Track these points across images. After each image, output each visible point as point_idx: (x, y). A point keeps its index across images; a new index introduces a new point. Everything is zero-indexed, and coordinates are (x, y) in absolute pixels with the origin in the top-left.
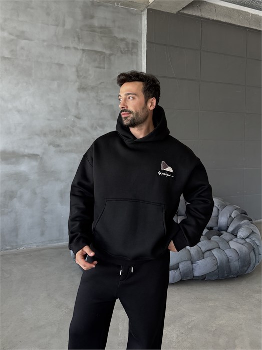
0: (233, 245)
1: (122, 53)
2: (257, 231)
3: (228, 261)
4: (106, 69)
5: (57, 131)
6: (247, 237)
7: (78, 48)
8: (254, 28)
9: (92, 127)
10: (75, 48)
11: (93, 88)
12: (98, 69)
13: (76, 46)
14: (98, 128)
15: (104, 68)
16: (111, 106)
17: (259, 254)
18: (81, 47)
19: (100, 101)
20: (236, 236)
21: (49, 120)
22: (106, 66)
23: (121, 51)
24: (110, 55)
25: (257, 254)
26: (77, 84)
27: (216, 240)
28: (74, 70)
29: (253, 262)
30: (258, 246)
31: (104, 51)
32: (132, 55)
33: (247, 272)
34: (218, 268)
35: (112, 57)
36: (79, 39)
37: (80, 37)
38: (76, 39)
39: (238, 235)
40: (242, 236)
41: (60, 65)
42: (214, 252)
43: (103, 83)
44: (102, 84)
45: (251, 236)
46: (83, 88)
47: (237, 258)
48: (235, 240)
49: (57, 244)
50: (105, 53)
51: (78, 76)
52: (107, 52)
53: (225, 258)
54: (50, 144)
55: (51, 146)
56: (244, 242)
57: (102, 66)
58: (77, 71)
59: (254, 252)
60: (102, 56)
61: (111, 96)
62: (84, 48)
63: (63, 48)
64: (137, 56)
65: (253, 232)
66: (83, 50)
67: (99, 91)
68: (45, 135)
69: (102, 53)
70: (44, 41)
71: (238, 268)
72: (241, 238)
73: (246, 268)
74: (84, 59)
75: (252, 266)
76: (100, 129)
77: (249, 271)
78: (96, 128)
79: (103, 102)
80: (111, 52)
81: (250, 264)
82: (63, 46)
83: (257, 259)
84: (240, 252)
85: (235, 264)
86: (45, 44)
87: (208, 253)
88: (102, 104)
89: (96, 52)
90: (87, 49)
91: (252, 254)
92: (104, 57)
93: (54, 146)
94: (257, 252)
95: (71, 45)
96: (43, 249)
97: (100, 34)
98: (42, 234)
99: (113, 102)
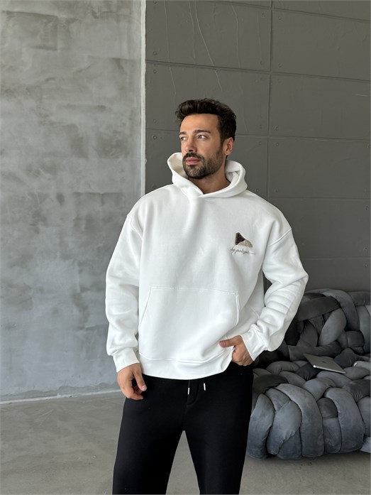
1: (96, 17)
4: (59, 51)
9: (29, 170)
11: (29, 91)
12: (41, 52)
14: (43, 173)
15: (56, 49)
16: (72, 127)
19: (46, 116)
22: (60, 44)
23: (94, 14)
24: (69, 21)
31: (56, 13)
32: (118, 21)
35: (73, 27)
43: (53, 79)
44: (50, 81)
46: (6, 91)
50: (56, 17)
52: (63, 16)
60: (51, 25)
61: (69, 106)
62: (10, 10)
64: (130, 22)
66: (9, 13)
67: (44, 96)
69: (49, 18)
74: (10, 32)
76: (48, 176)
78: (39, 173)
79: (53, 118)
80: (71, 16)
88: (52, 124)
89: (38, 16)
90: (17, 9)
92: (55, 27)
99: (76, 118)
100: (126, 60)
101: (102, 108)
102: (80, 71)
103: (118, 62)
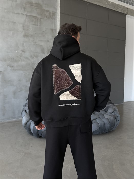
0: (106, 116)
1: (47, 18)
2: (117, 109)
3: (104, 124)
4: (38, 26)
5: (12, 59)
6: (113, 112)
7: (24, 14)
8: (112, 9)
9: (31, 57)
10: (22, 14)
11: (31, 36)
12: (34, 26)
13: (23, 13)
14: (34, 57)
15: (38, 25)
16: (41, 46)
17: (118, 121)
18: (25, 13)
19: (35, 43)
20: (107, 112)
21: (7, 52)
22: (39, 24)
23: (47, 17)
24: (41, 18)
25: (117, 121)
26: (23, 33)
27: (97, 114)
28: (21, 25)
29: (116, 125)
30: (117, 116)
31: (38, 16)
32: (52, 19)
33: (113, 130)
34: (99, 128)
35: (42, 20)
36: (24, 9)
37: (25, 8)
38: (23, 9)
39: (108, 111)
40: (110, 112)
41: (14, 23)
42: (97, 120)
43: (37, 33)
44: (36, 34)
45: (114, 112)
46: (26, 36)
47: (109, 123)
48: (107, 114)
49: (12, 120)
50: (38, 17)
51: (24, 29)
52: (39, 17)
53: (103, 123)
54: (8, 66)
55: (9, 67)
56: (111, 115)
57: (36, 24)
58: (23, 26)
59: (116, 119)
60: (36, 19)
61: (41, 41)
63: (15, 13)
64: (55, 20)
65: (115, 110)
66: (26, 15)
67: (35, 38)
68: (5, 60)
69: (36, 17)
70: (5, 9)
71: (109, 128)
72: (109, 113)
73: (112, 128)
74: (27, 20)
75: (115, 126)
76: (36, 58)
77: (114, 129)
78: (33, 57)
79: (37, 43)
80: (41, 17)
81: (115, 125)
82: (16, 13)
83: (118, 123)
84: (110, 119)
85: (108, 126)
86: (6, 10)
87: (94, 121)
88: (37, 45)
89: (34, 17)
90: (28, 14)
91: (115, 120)
92: (38, 20)
93: (10, 67)
94: (117, 119)
95: (20, 12)
96: (4, 123)
97: (35, 7)
98: (4, 115)
99: (42, 44)
100: (54, 29)
101: (48, 41)
102: (43, 32)
103: (52, 30)
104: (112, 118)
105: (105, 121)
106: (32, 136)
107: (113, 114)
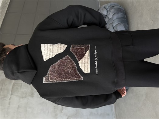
0: (110, 17)
2: (104, 6)
3: (118, 18)
5: (54, 109)
6: (107, 10)
7: (10, 97)
10: (10, 99)
12: (22, 87)
13: (9, 99)
15: (22, 83)
17: (115, 4)
18: (9, 96)
20: (106, 16)
21: (48, 113)
26: (29, 98)
27: (108, 25)
28: (21, 100)
29: (119, 7)
30: (111, 5)
31: (12, 83)
33: (124, 10)
34: (122, 23)
36: (5, 97)
37: (4, 96)
38: (5, 98)
39: (106, 14)
40: (106, 12)
41: (19, 107)
42: (114, 25)
45: (106, 8)
46: (32, 95)
47: (117, 14)
48: (108, 16)
49: (113, 107)
50: (13, 83)
51: (25, 97)
53: (117, 20)
54: (61, 112)
55: (63, 111)
56: (109, 11)
57: (20, 85)
58: (22, 98)
59: (114, 6)
60: (15, 85)
62: (10, 94)
63: (9, 106)
65: (104, 7)
66: (11, 95)
68: (56, 115)
69: (13, 85)
70: (4, 117)
71: (122, 14)
72: (107, 13)
73: (122, 10)
74: (16, 94)
75: (120, 7)
77: (123, 9)
82: (8, 105)
83: (117, 5)
84: (114, 12)
85: (120, 15)
86: (6, 116)
87: (115, 28)
89: (13, 88)
90: (10, 93)
91: (114, 7)
92: (16, 83)
94: (114, 5)
95: (8, 101)
96: (116, 114)
97: (3, 86)
98: (108, 115)
104: (112, 10)
105: (115, 18)
106: (129, 90)
107: (108, 10)
